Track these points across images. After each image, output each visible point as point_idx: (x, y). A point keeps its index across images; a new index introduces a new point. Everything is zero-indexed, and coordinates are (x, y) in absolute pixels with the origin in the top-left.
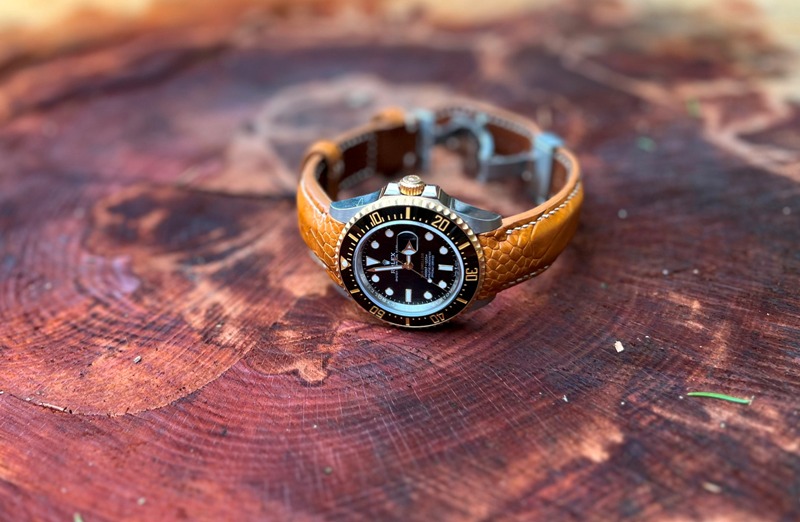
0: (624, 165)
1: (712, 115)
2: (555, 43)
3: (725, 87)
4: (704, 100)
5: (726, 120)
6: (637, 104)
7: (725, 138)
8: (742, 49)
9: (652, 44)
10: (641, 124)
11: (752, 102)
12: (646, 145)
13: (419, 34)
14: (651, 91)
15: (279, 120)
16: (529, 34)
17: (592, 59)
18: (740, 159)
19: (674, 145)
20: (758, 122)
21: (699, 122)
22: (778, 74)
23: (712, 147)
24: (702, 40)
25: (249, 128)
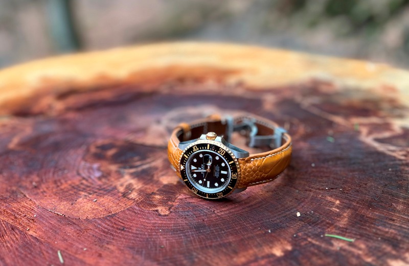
0: (319, 147)
1: (364, 130)
2: (298, 98)
3: (374, 120)
4: (361, 125)
5: (370, 133)
6: (331, 124)
7: (369, 140)
8: (386, 106)
9: (343, 101)
10: (330, 132)
11: (387, 127)
12: (331, 140)
13: (239, 92)
14: (338, 120)
15: (172, 120)
16: (288, 94)
17: (314, 105)
18: (374, 148)
19: (343, 141)
20: (387, 134)
21: (359, 133)
22: (401, 117)
23: (363, 143)
24: (366, 101)
25: (158, 122)
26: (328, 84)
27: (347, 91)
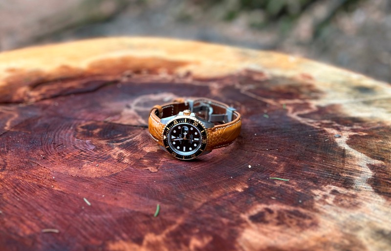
0: (258, 122)
1: (290, 109)
2: (238, 86)
3: (297, 101)
4: (287, 105)
5: (294, 111)
6: (265, 105)
7: (294, 116)
8: (304, 90)
9: (273, 87)
10: (265, 111)
11: (306, 106)
12: (266, 116)
14: (270, 101)
16: (229, 82)
17: (250, 91)
18: (298, 121)
19: (276, 117)
20: (307, 111)
21: (286, 111)
22: (316, 98)
23: (290, 118)
24: (290, 87)
25: (128, 107)
26: (260, 73)
27: (275, 79)
